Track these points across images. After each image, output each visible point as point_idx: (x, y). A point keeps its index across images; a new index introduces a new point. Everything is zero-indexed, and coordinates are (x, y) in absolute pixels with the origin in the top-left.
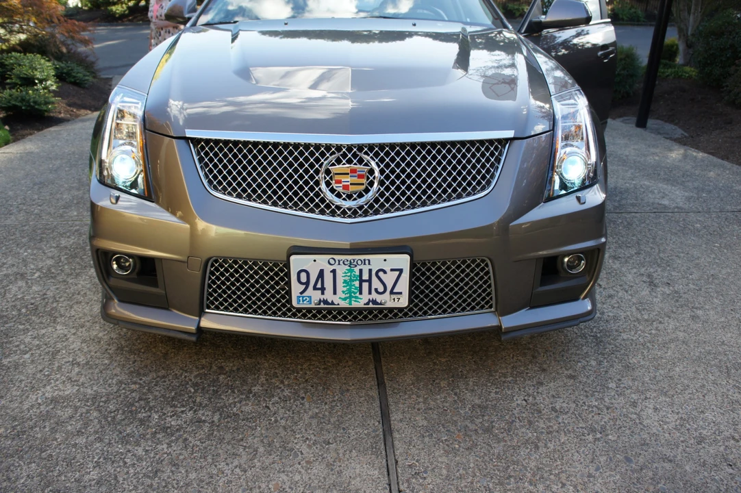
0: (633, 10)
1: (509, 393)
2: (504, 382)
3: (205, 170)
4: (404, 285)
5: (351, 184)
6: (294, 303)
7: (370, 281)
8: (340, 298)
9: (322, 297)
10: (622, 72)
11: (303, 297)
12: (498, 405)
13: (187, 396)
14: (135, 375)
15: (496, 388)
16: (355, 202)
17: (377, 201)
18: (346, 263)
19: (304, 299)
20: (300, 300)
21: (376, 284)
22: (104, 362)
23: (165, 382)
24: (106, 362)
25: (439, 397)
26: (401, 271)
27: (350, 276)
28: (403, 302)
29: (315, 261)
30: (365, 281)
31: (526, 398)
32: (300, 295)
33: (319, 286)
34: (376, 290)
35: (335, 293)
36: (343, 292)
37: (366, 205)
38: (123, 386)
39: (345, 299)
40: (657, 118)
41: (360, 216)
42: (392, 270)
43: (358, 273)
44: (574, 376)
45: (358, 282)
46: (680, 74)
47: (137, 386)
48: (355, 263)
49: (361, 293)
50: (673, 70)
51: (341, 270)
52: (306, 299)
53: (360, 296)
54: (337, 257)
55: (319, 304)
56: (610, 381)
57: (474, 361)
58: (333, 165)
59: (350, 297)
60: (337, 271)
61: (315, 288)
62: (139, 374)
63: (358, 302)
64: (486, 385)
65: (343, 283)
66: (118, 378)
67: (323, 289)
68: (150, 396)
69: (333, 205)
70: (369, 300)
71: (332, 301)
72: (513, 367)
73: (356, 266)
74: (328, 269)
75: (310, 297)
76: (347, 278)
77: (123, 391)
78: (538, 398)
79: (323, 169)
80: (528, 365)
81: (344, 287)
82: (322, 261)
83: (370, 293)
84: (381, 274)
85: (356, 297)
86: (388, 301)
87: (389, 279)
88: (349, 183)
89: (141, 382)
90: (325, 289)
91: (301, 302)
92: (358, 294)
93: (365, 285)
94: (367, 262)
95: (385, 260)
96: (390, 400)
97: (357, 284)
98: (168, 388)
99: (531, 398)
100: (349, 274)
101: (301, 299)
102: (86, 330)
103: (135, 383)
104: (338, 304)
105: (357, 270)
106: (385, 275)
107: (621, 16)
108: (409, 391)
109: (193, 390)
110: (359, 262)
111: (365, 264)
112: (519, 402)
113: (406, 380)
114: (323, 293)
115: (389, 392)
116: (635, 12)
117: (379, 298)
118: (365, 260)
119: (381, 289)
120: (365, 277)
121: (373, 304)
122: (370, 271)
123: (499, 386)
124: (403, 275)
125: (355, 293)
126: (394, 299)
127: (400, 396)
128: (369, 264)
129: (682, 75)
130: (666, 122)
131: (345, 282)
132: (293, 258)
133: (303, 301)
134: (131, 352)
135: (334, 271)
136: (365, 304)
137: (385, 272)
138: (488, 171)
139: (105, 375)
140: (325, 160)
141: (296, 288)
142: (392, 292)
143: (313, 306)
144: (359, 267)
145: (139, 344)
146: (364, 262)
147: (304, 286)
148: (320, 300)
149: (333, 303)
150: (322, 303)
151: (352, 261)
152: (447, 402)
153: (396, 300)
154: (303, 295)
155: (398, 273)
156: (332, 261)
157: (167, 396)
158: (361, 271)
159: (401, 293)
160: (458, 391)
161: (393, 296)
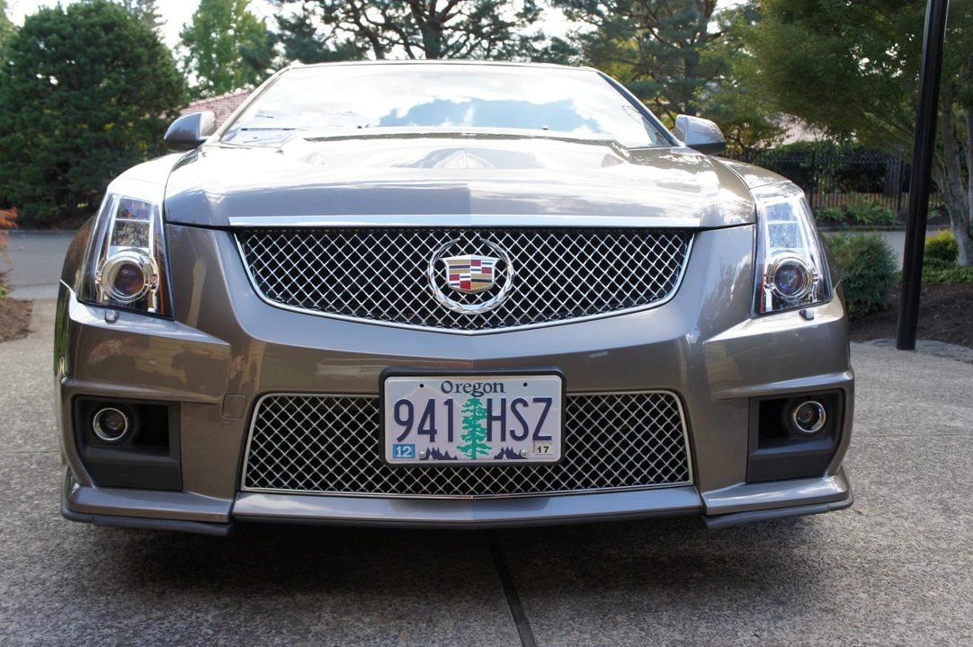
0: (877, 208)
1: (729, 627)
2: (720, 616)
3: (256, 273)
4: (553, 426)
5: (473, 280)
6: (389, 458)
7: (502, 418)
8: (458, 447)
9: (431, 446)
10: (866, 272)
11: (402, 446)
12: (712, 641)
13: (200, 638)
14: (109, 618)
15: (707, 622)
16: (478, 306)
17: (510, 305)
18: (467, 389)
19: (404, 449)
20: (397, 451)
21: (512, 424)
22: (53, 606)
23: (162, 624)
24: (57, 605)
25: (615, 632)
26: (548, 401)
27: (474, 411)
28: (554, 453)
29: (422, 386)
30: (496, 418)
31: (758, 633)
32: (397, 443)
33: (427, 427)
34: (512, 433)
35: (451, 439)
36: (463, 437)
37: (495, 310)
38: (89, 631)
39: (465, 449)
40: (932, 339)
41: (487, 326)
42: (536, 400)
43: (485, 406)
44: (833, 610)
45: (485, 420)
46: (964, 276)
47: (114, 630)
48: (481, 390)
49: (489, 439)
50: (951, 271)
51: (461, 401)
52: (407, 450)
53: (488, 444)
54: (455, 380)
55: (427, 458)
56: (895, 615)
57: (667, 594)
58: (447, 255)
59: (474, 446)
60: (455, 402)
61: (421, 431)
62: (115, 616)
63: (485, 453)
64: (691, 620)
65: (464, 422)
66: (80, 622)
67: (432, 433)
68: (137, 641)
69: (448, 310)
70: (502, 449)
71: (447, 453)
72: (731, 600)
73: (482, 394)
74: (440, 398)
75: (413, 446)
76: (469, 414)
77: (89, 637)
78: (776, 633)
79: (431, 262)
80: (755, 597)
81: (464, 428)
82: (433, 386)
83: (503, 439)
84: (519, 407)
85: (483, 446)
86: (530, 452)
87: (532, 414)
88: (470, 279)
89: (121, 625)
90: (435, 432)
91: (399, 455)
92: (485, 441)
93: (496, 425)
94: (498, 387)
95: (525, 385)
96: (538, 638)
97: (483, 423)
98: (168, 631)
99: (765, 634)
100: (472, 408)
101: (399, 449)
102: (16, 572)
103: (110, 627)
104: (456, 458)
105: (483, 401)
106: (526, 408)
107: (859, 218)
108: (567, 626)
109: (212, 632)
110: (488, 388)
111: (495, 391)
112: (747, 638)
113: (560, 616)
114: (432, 440)
115: (534, 628)
116: (881, 211)
117: (517, 447)
118: (495, 384)
119: (519, 433)
120: (496, 412)
121: (508, 457)
122: (504, 401)
123: (711, 620)
124: (552, 408)
125: (481, 439)
126: (540, 448)
127: (553, 633)
128: (502, 391)
129: (966, 278)
130: (948, 342)
131: (466, 420)
132: (390, 381)
133: (403, 452)
134: (100, 592)
135: (449, 403)
136: (496, 458)
137: (525, 404)
138: (667, 272)
139: (54, 621)
140: (434, 250)
141: (392, 430)
142: (536, 437)
143: (417, 461)
144: (487, 396)
145: (114, 584)
146: (494, 388)
147: (403, 429)
148: (428, 450)
149: (447, 457)
150: (431, 457)
151: (477, 386)
152: (629, 639)
153: (543, 450)
154: (403, 442)
155: (543, 405)
156: (447, 387)
157: (168, 639)
158: (490, 401)
159: (549, 438)
160: (646, 626)
161: (539, 444)
